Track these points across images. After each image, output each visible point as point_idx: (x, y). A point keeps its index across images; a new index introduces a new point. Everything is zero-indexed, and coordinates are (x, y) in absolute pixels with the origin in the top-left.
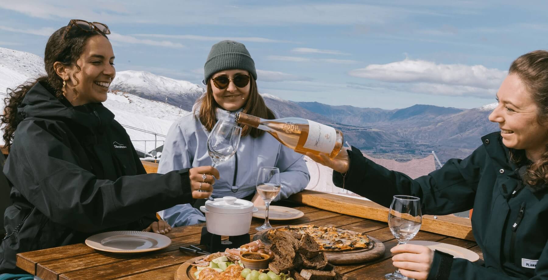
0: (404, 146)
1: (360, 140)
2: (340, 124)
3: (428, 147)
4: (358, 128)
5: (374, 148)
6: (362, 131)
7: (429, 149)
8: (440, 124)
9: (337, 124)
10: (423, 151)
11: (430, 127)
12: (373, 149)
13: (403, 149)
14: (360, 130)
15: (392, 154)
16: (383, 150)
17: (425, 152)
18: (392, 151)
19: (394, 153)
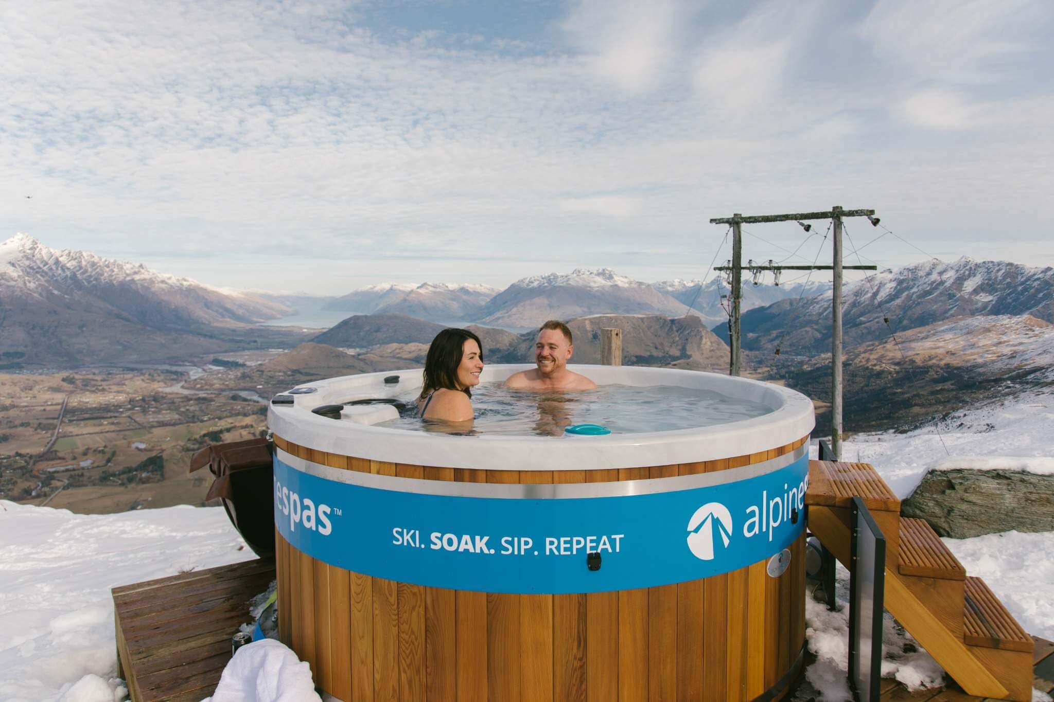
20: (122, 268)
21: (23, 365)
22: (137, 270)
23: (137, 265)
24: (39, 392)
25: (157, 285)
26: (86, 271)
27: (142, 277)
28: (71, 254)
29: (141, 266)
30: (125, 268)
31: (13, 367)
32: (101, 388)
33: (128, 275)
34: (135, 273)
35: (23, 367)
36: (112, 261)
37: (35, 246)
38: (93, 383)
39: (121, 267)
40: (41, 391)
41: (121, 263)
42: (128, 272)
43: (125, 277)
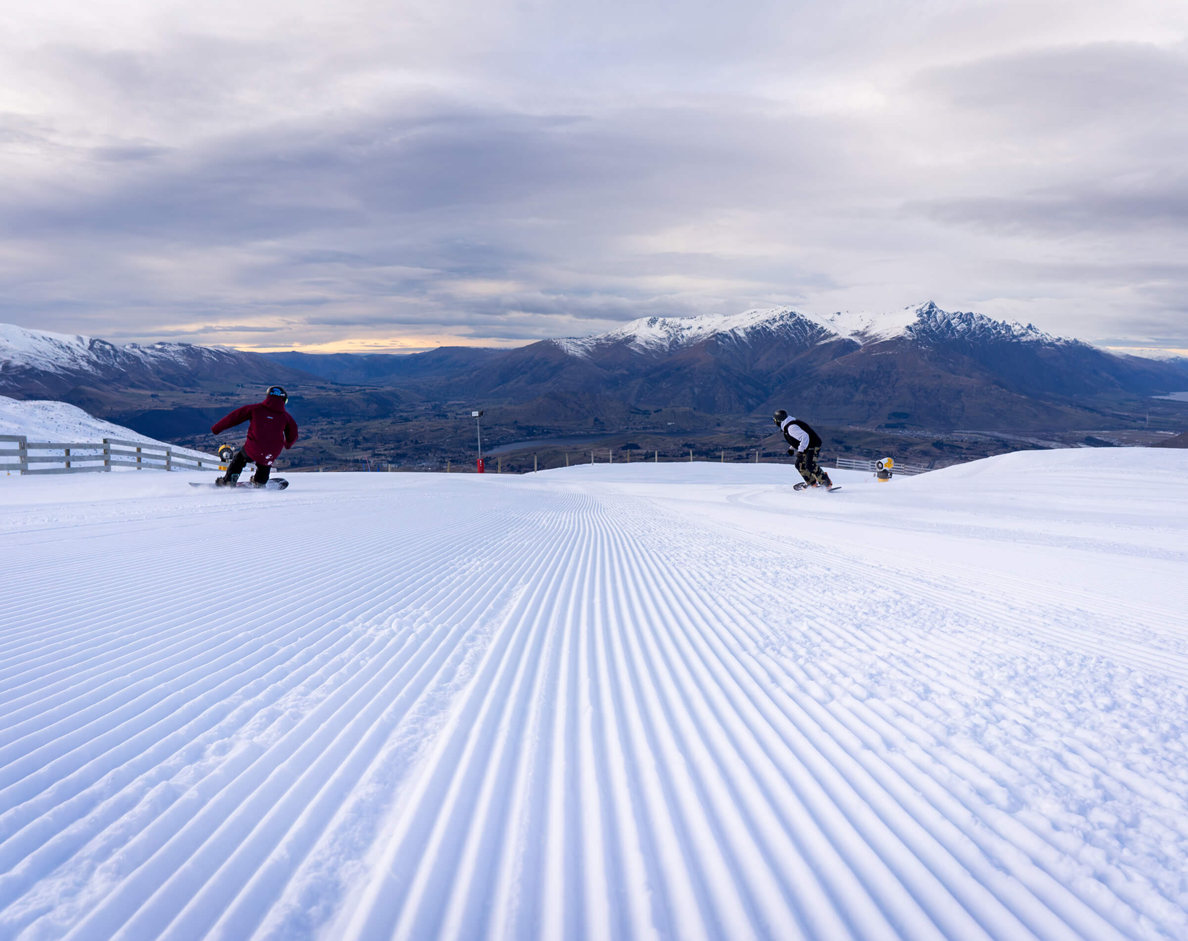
0: (431, 407)
1: (370, 406)
2: (336, 384)
3: (463, 407)
4: (364, 388)
5: (390, 414)
6: (370, 393)
7: (465, 410)
8: (475, 373)
9: (332, 383)
10: (457, 414)
11: (462, 377)
12: (389, 417)
13: (430, 412)
14: (367, 391)
15: (418, 423)
16: (404, 417)
17: (460, 414)
18: (416, 417)
19: (420, 421)
20: (1010, 329)
21: (906, 425)
22: (1024, 331)
23: (1025, 326)
24: (911, 454)
25: (1044, 347)
26: (974, 333)
27: (1029, 338)
28: (963, 316)
29: (1030, 327)
30: (1013, 329)
31: (897, 427)
32: (963, 456)
33: (1015, 337)
34: (1023, 335)
35: (905, 428)
36: (1000, 322)
37: (931, 310)
38: (958, 450)
39: (1008, 328)
40: (913, 454)
41: (1009, 324)
42: (1015, 333)
43: (1011, 339)
